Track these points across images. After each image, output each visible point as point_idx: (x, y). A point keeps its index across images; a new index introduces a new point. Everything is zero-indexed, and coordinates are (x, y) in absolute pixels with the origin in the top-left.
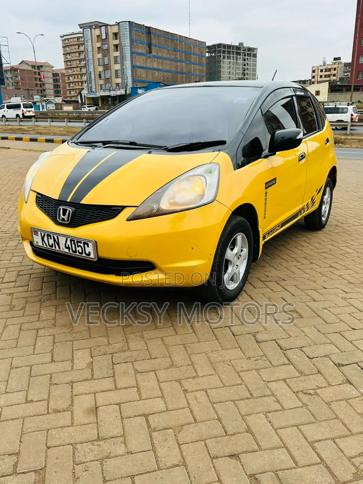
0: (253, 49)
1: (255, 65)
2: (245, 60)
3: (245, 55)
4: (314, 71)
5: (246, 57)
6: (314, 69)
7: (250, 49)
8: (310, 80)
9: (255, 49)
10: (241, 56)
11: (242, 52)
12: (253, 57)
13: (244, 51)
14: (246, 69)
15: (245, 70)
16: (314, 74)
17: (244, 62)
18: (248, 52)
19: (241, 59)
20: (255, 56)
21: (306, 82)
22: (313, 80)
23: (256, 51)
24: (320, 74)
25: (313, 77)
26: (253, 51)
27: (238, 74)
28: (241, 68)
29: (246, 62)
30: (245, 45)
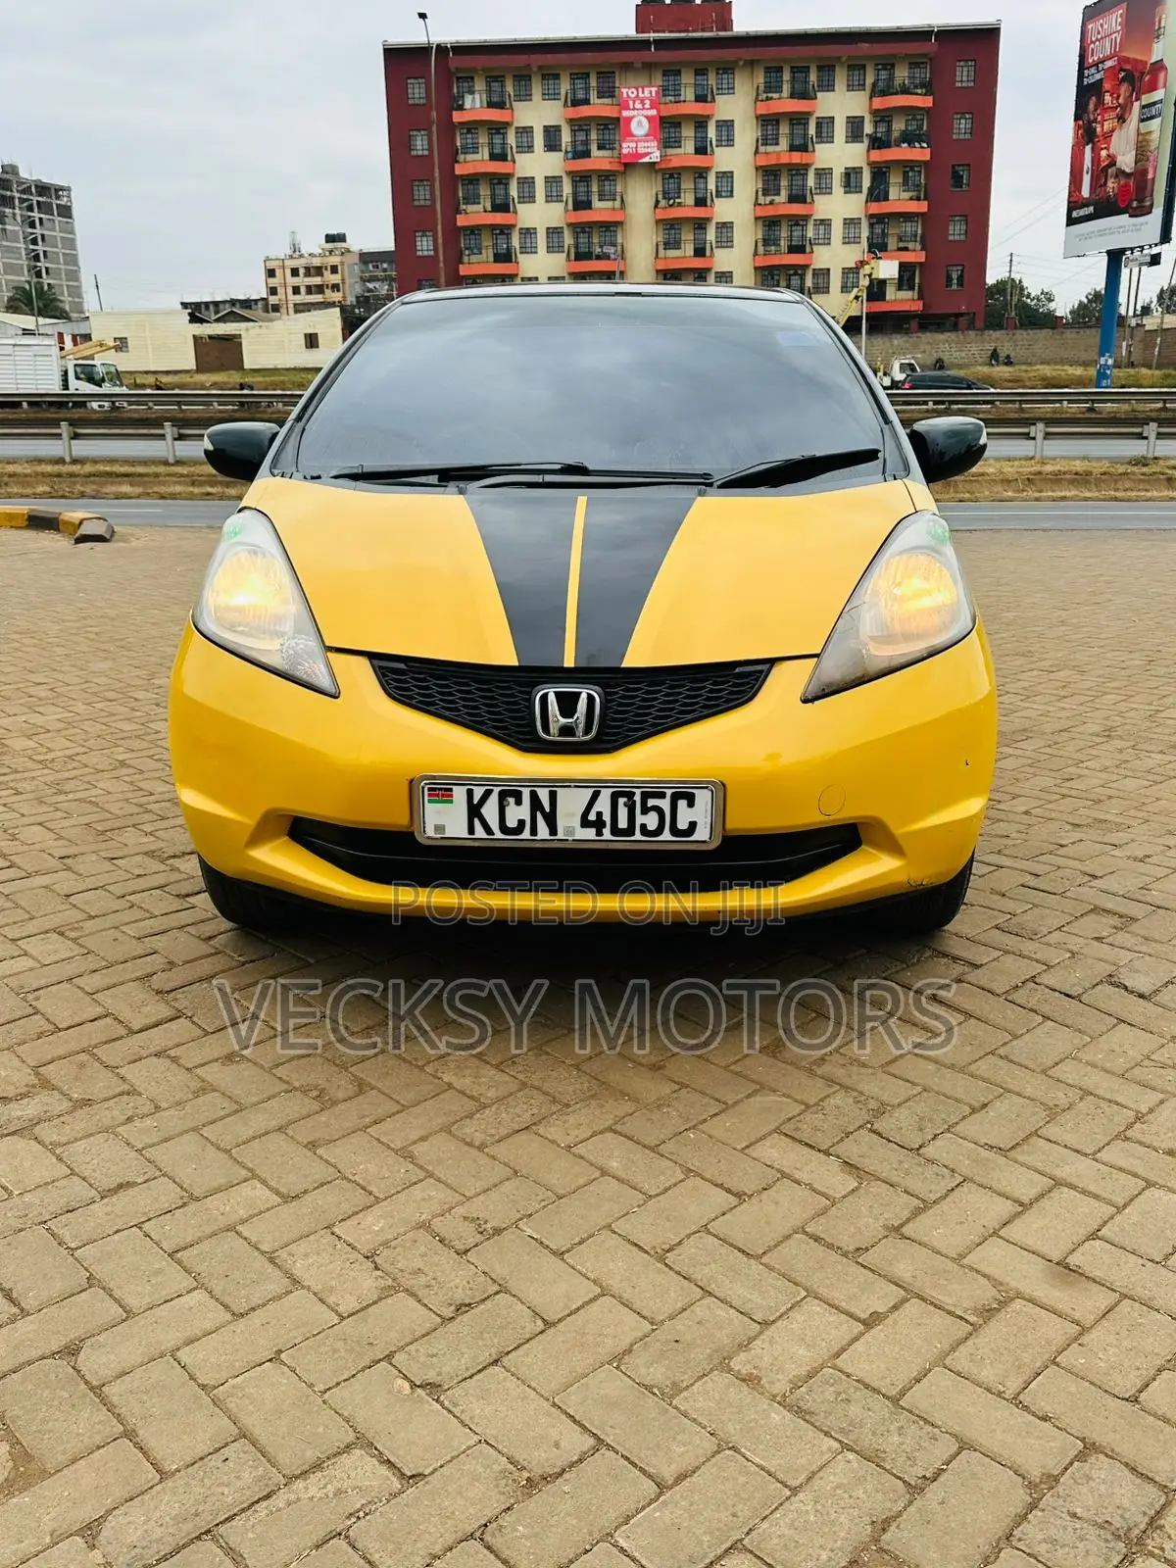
0: (56, 191)
1: (71, 243)
2: (32, 225)
3: (30, 208)
4: (271, 273)
5: (36, 215)
6: (271, 265)
7: (43, 189)
8: (263, 299)
9: (62, 189)
10: (17, 211)
11: (17, 195)
12: (59, 215)
13: (23, 192)
14: (42, 255)
15: (37, 258)
16: (273, 282)
17: (30, 230)
18: (40, 199)
19: (19, 218)
20: (66, 212)
21: (254, 307)
22: (273, 300)
23: (69, 196)
24: (292, 281)
25: (273, 291)
26: (58, 197)
27: (17, 271)
28: (23, 252)
29: (38, 231)
30: (24, 174)
